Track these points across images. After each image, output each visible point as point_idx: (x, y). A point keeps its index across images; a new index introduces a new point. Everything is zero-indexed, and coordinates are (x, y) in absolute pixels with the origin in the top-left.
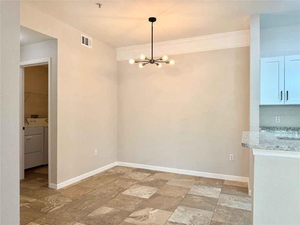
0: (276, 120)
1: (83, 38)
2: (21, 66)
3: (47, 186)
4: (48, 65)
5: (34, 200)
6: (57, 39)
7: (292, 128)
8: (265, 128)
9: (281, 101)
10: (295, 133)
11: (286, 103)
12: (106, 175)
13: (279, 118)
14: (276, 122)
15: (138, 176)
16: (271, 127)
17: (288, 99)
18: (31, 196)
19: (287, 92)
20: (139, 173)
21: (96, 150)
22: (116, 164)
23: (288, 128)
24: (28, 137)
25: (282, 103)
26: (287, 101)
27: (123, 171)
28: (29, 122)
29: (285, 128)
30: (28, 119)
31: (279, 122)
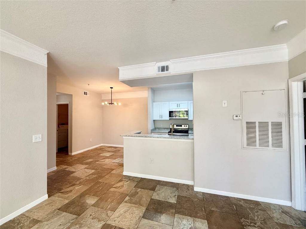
1: (85, 92)
2: (57, 105)
3: (68, 154)
4: (68, 104)
5: (61, 159)
6: (72, 95)
7: (166, 128)
8: (157, 128)
11: (162, 119)
12: (96, 149)
13: (162, 124)
15: (110, 149)
18: (61, 158)
19: (162, 115)
20: (110, 148)
21: (91, 139)
22: (102, 145)
24: (59, 134)
25: (161, 119)
27: (103, 147)
28: (60, 127)
29: (164, 128)
30: (59, 126)
31: (162, 126)
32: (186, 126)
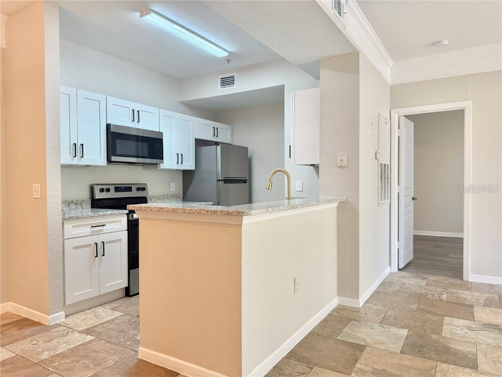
32: (144, 189)
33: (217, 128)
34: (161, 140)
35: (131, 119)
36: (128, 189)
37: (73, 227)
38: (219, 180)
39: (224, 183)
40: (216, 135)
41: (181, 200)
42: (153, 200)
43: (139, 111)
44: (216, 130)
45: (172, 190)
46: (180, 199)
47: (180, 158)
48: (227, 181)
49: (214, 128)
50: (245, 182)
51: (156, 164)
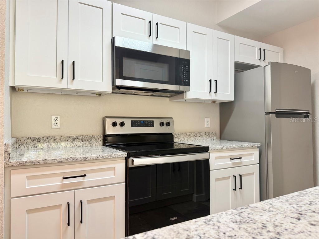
0: (53, 122)
7: (80, 138)
8: (29, 141)
9: (61, 81)
10: (86, 145)
11: (71, 87)
13: (59, 118)
14: (53, 126)
16: (43, 137)
17: (74, 79)
19: (74, 63)
23: (75, 137)
26: (72, 82)
29: (69, 137)
31: (58, 126)
32: (168, 124)
33: (264, 50)
34: (188, 61)
35: (148, 34)
36: (150, 124)
37: (29, 178)
38: (269, 113)
39: (277, 117)
40: (263, 58)
41: (217, 138)
42: (182, 137)
43: (157, 24)
44: (263, 52)
45: (206, 126)
46: (215, 137)
47: (213, 85)
48: (280, 114)
49: (260, 49)
50: (307, 116)
51: (182, 93)
